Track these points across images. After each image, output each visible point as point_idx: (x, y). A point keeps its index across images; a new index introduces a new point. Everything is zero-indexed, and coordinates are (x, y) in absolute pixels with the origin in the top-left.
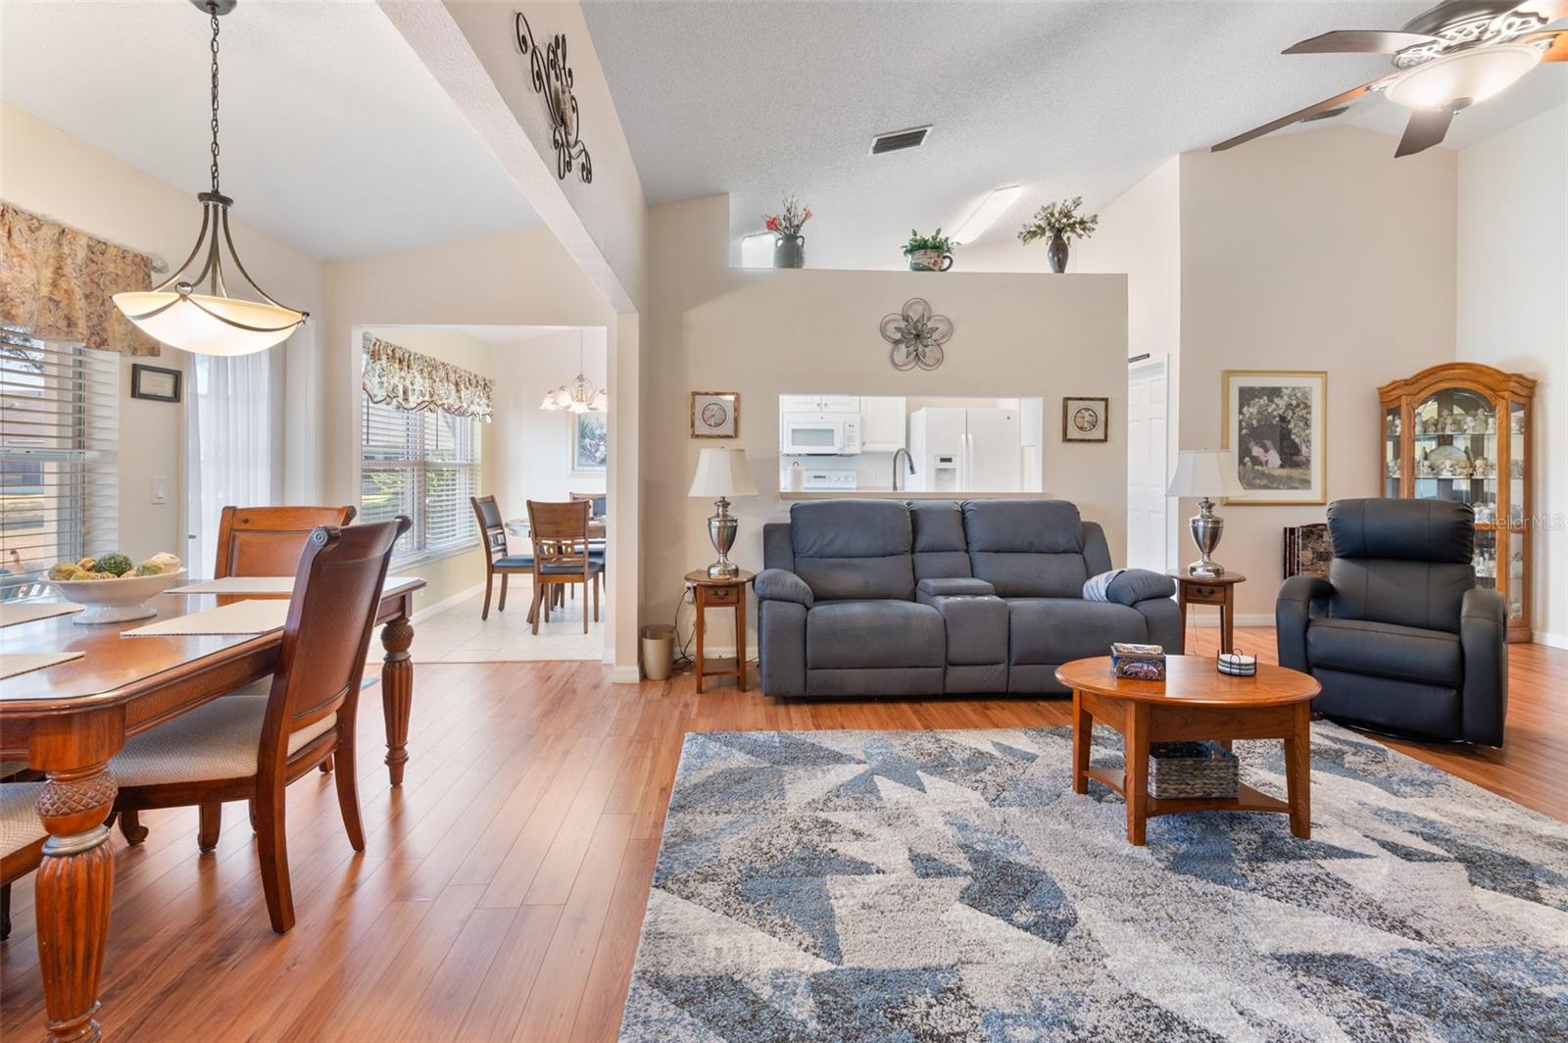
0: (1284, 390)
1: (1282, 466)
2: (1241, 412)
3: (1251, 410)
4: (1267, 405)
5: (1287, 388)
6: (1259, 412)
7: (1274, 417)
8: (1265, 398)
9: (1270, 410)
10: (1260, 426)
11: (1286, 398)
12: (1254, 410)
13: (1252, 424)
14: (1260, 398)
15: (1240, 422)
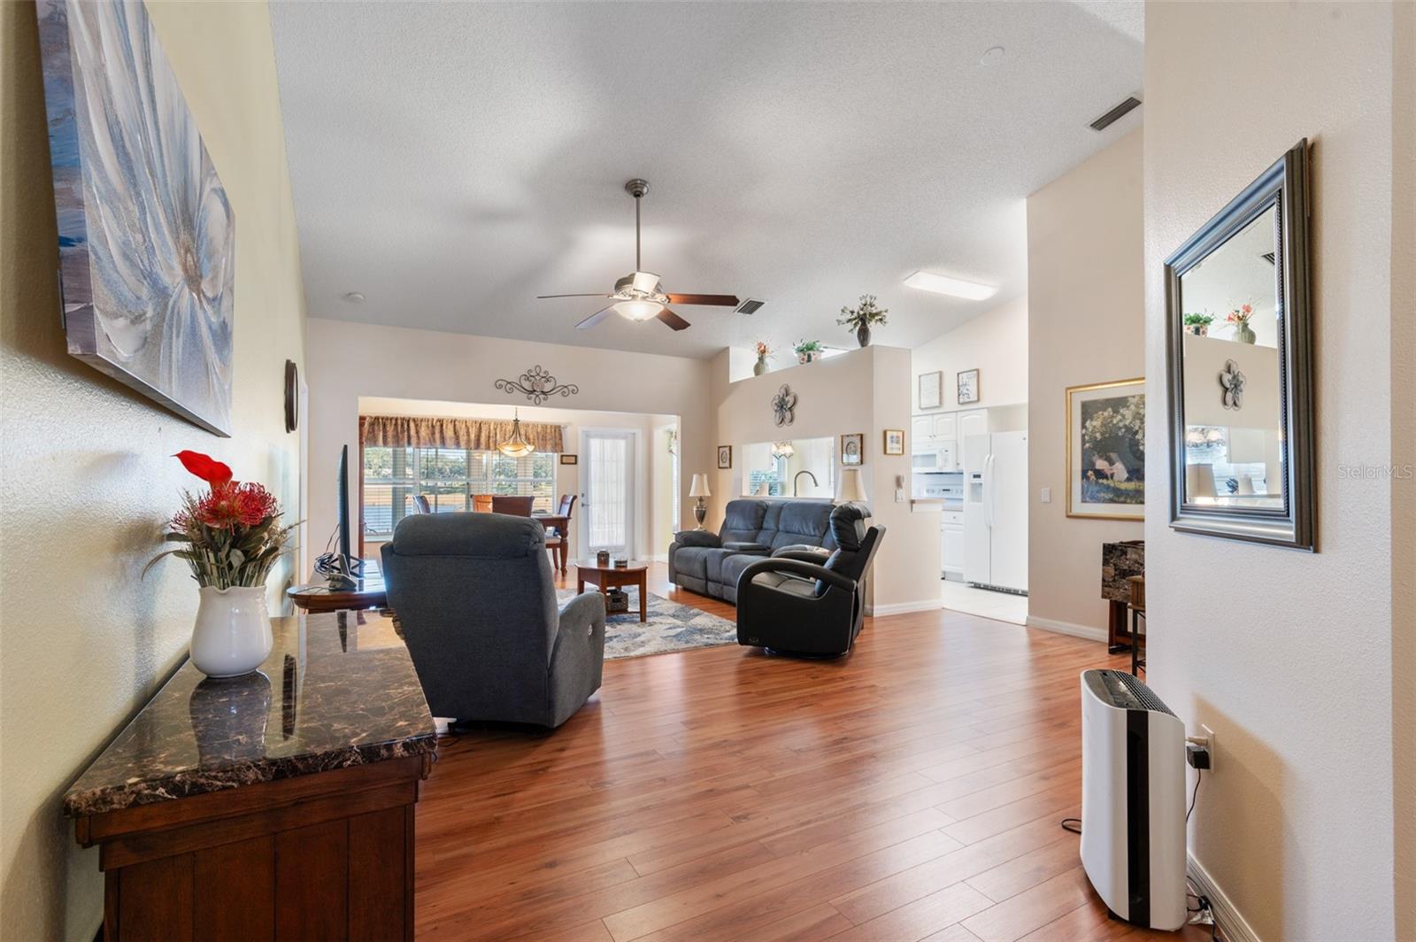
0: (1130, 399)
1: (1129, 480)
2: (1084, 426)
3: (1095, 423)
4: (1112, 417)
5: (1134, 397)
6: (1103, 425)
7: (1120, 428)
8: (1110, 409)
9: (1115, 422)
10: (1104, 439)
11: (1133, 407)
12: (1097, 423)
13: (1096, 438)
14: (1105, 410)
15: (1083, 436)
